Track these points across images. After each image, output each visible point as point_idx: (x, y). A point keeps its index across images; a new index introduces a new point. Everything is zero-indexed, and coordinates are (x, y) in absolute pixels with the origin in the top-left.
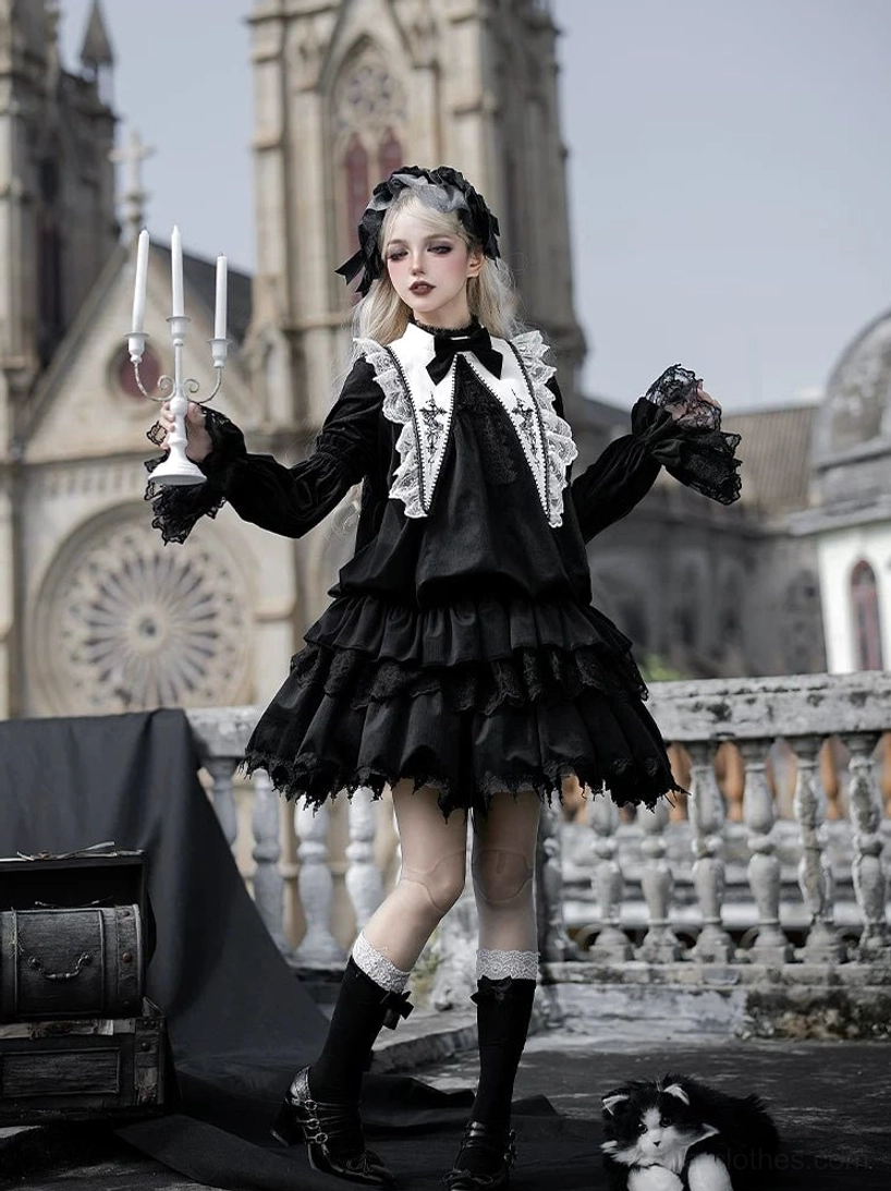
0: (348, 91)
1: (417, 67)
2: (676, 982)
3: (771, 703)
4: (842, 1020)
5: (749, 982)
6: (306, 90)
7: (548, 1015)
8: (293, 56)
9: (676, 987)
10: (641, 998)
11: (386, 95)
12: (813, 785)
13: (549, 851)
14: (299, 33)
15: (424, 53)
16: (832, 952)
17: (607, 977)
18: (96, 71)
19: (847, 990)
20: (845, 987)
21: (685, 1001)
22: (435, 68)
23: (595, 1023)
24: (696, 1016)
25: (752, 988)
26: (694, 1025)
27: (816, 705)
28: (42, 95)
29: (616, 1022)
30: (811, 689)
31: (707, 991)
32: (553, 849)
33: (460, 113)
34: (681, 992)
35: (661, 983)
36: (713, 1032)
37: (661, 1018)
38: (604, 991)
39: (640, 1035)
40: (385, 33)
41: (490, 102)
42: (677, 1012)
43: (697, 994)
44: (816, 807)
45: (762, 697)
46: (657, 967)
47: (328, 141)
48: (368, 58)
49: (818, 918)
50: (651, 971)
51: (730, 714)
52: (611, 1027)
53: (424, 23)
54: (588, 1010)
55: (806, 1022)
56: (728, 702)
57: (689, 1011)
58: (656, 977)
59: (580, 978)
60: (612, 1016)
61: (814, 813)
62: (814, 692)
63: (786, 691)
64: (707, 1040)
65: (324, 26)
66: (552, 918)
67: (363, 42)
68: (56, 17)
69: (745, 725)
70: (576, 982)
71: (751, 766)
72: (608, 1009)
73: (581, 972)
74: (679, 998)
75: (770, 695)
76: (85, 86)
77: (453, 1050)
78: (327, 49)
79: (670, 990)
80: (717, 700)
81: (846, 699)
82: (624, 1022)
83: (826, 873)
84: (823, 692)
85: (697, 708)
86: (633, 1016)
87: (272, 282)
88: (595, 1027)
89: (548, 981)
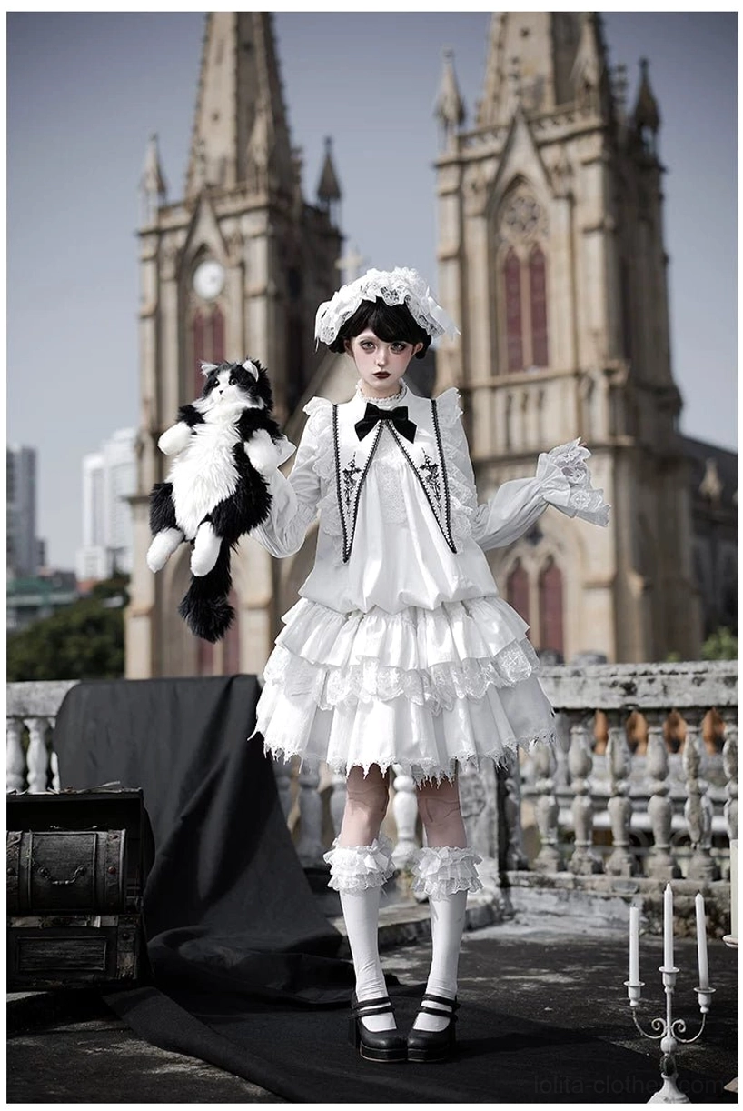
0: (507, 215)
1: (557, 197)
2: (593, 889)
3: (666, 683)
4: (712, 924)
5: (645, 892)
6: (476, 215)
7: (503, 911)
8: (468, 192)
9: (592, 893)
10: (567, 900)
11: (534, 219)
12: (697, 745)
13: (508, 788)
14: (472, 174)
15: (562, 186)
16: (708, 872)
17: (544, 883)
18: (329, 205)
19: (717, 902)
20: (715, 899)
21: (599, 903)
22: (571, 199)
23: (534, 917)
24: (606, 916)
25: (647, 896)
26: (604, 923)
27: (699, 685)
28: (289, 221)
29: (549, 916)
30: (695, 673)
31: (615, 897)
32: (511, 786)
33: (588, 231)
34: (596, 897)
35: (582, 890)
36: (618, 928)
37: (581, 916)
38: (541, 893)
39: (563, 927)
40: (534, 172)
41: (610, 222)
42: (592, 912)
43: (607, 899)
44: (699, 762)
45: (659, 678)
46: (579, 877)
47: (492, 251)
48: (522, 191)
49: (698, 845)
50: (575, 880)
51: (636, 690)
52: (545, 921)
53: (562, 165)
54: (530, 907)
55: (686, 924)
56: (635, 681)
57: (601, 911)
58: (579, 885)
59: (526, 883)
60: (547, 913)
61: (697, 766)
62: (698, 676)
63: (677, 674)
64: (613, 935)
65: (490, 168)
66: (511, 837)
67: (519, 179)
68: (299, 165)
69: (646, 698)
70: (524, 886)
71: (652, 729)
72: (543, 907)
73: (527, 879)
74: (594, 901)
75: (665, 677)
76: (321, 215)
77: (415, 934)
78: (491, 185)
79: (588, 895)
80: (628, 679)
81: (721, 681)
82: (555, 917)
83: (704, 812)
84: (704, 675)
85: (614, 685)
86: (560, 913)
87: (450, 354)
88: (533, 920)
89: (505, 885)
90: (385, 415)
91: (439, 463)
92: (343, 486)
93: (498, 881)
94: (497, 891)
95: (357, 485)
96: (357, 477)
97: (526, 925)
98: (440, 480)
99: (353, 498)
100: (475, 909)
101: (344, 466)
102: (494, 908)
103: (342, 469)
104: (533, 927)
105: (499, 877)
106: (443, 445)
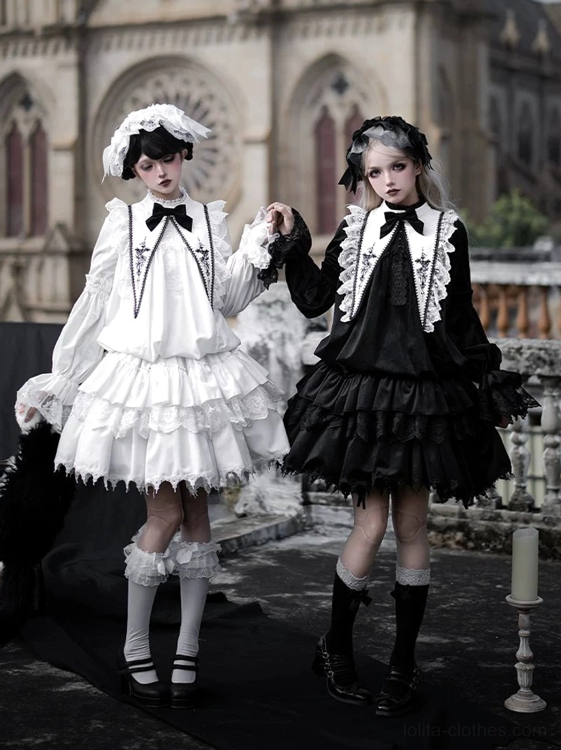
4: (465, 538)
7: (305, 523)
17: (337, 502)
19: (469, 522)
23: (330, 528)
29: (344, 529)
38: (336, 510)
52: (341, 532)
54: (327, 521)
55: (443, 538)
59: (324, 502)
60: (342, 526)
64: (390, 545)
72: (339, 521)
73: (325, 498)
88: (331, 531)
89: (306, 503)
90: (168, 212)
91: (209, 249)
92: (135, 260)
93: (302, 500)
94: (300, 508)
95: (147, 260)
96: (147, 254)
97: (324, 535)
98: (209, 261)
99: (143, 270)
100: (282, 523)
101: (136, 245)
102: (298, 521)
103: (134, 247)
104: (329, 537)
105: (303, 497)
106: (213, 237)
